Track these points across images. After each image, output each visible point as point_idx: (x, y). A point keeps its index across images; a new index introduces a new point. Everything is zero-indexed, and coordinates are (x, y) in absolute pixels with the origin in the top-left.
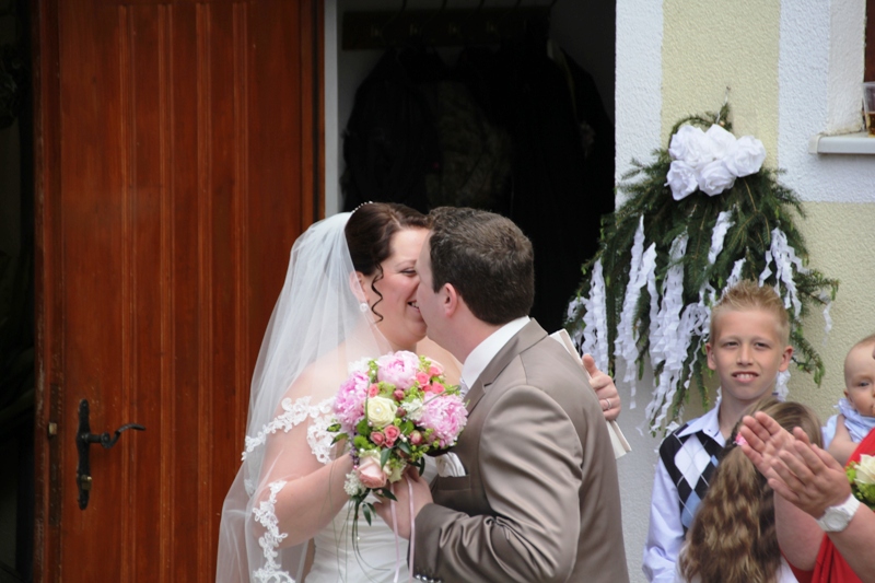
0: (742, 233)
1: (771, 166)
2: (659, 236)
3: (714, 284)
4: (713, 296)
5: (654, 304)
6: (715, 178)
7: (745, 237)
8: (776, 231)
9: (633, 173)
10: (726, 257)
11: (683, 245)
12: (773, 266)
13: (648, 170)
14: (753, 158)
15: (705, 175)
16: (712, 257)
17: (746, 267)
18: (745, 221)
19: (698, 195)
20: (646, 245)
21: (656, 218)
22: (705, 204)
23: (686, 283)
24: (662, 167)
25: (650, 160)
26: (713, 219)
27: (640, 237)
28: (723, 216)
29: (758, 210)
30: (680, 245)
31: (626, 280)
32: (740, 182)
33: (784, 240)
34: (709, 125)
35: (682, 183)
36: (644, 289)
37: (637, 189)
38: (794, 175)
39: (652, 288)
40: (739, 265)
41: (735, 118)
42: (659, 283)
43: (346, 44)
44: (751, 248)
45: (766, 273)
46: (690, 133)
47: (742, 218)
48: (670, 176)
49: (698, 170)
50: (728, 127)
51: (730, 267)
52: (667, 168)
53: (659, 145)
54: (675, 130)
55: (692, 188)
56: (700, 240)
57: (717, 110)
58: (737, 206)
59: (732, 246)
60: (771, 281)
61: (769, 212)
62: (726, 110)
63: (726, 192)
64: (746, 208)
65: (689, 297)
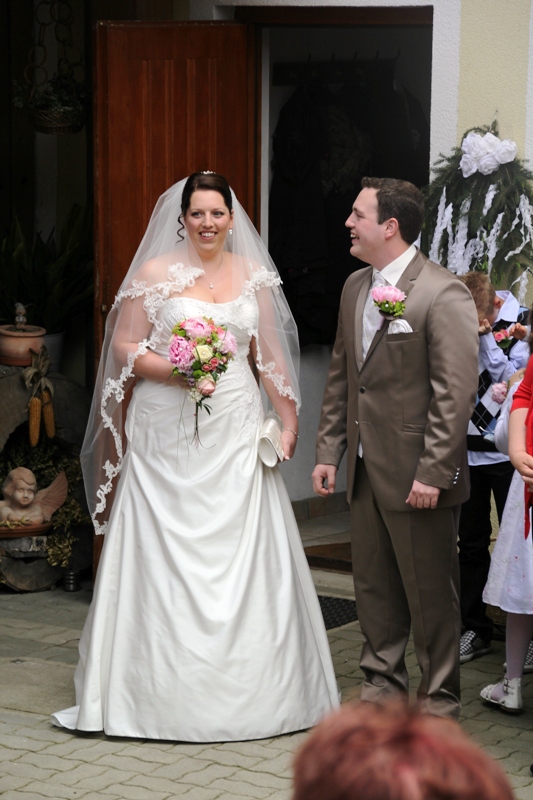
0: (502, 197)
1: (521, 157)
2: (454, 200)
3: (485, 228)
4: (485, 234)
5: (450, 239)
6: (488, 165)
7: (504, 199)
8: (523, 196)
9: (440, 162)
10: (493, 212)
11: (468, 204)
12: (520, 217)
13: (448, 160)
14: (510, 152)
15: (482, 163)
16: (485, 212)
17: (504, 217)
18: (505, 190)
19: (478, 175)
20: (447, 205)
21: (453, 188)
22: (481, 180)
23: (469, 227)
24: (457, 158)
25: (450, 154)
26: (486, 190)
27: (443, 199)
28: (492, 187)
29: (512, 184)
30: (466, 205)
31: (435, 225)
32: (502, 167)
33: (527, 201)
34: (485, 133)
35: (469, 167)
36: (445, 230)
37: (441, 171)
39: (450, 230)
40: (500, 216)
41: (501, 129)
42: (454, 227)
43: (275, 82)
44: (507, 206)
45: (516, 221)
46: (474, 139)
47: (502, 188)
48: (461, 164)
49: (478, 159)
50: (496, 134)
51: (496, 217)
52: (460, 158)
53: (456, 144)
54: (465, 136)
55: (474, 171)
56: (478, 202)
57: (490, 124)
58: (500, 181)
59: (497, 205)
60: (519, 226)
61: (518, 185)
62: (495, 124)
63: (494, 173)
64: (505, 182)
65: (471, 235)
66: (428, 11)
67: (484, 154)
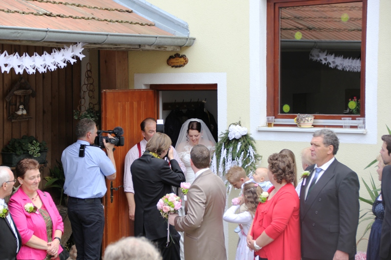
0: (243, 147)
1: (249, 133)
2: (227, 147)
3: (238, 157)
4: (238, 159)
5: (226, 161)
6: (238, 136)
7: (244, 147)
8: (250, 146)
9: (222, 135)
10: (240, 151)
11: (232, 149)
12: (249, 153)
13: (224, 134)
14: (245, 131)
15: (236, 135)
16: (237, 151)
17: (244, 153)
18: (244, 144)
19: (235, 139)
20: (224, 149)
21: (226, 143)
22: (236, 140)
23: (232, 157)
24: (227, 133)
25: (225, 132)
26: (237, 143)
27: (223, 147)
28: (239, 143)
29: (246, 142)
30: (231, 149)
31: (220, 156)
32: (243, 136)
33: (252, 148)
34: (236, 125)
35: (231, 137)
36: (224, 158)
37: (223, 138)
38: (253, 135)
39: (226, 158)
40: (243, 153)
41: (242, 124)
42: (227, 157)
43: (164, 109)
44: (245, 149)
45: (248, 154)
46: (232, 127)
47: (243, 143)
48: (229, 135)
49: (234, 134)
50: (240, 125)
51: (241, 153)
52: (228, 133)
53: (227, 129)
54: (230, 126)
55: (233, 138)
56: (235, 148)
57: (238, 122)
58: (242, 141)
59: (241, 149)
60: (249, 156)
61: (248, 142)
62: (240, 122)
63: (240, 138)
64: (244, 141)
65: (233, 159)
66: (216, 85)
67: (236, 132)
